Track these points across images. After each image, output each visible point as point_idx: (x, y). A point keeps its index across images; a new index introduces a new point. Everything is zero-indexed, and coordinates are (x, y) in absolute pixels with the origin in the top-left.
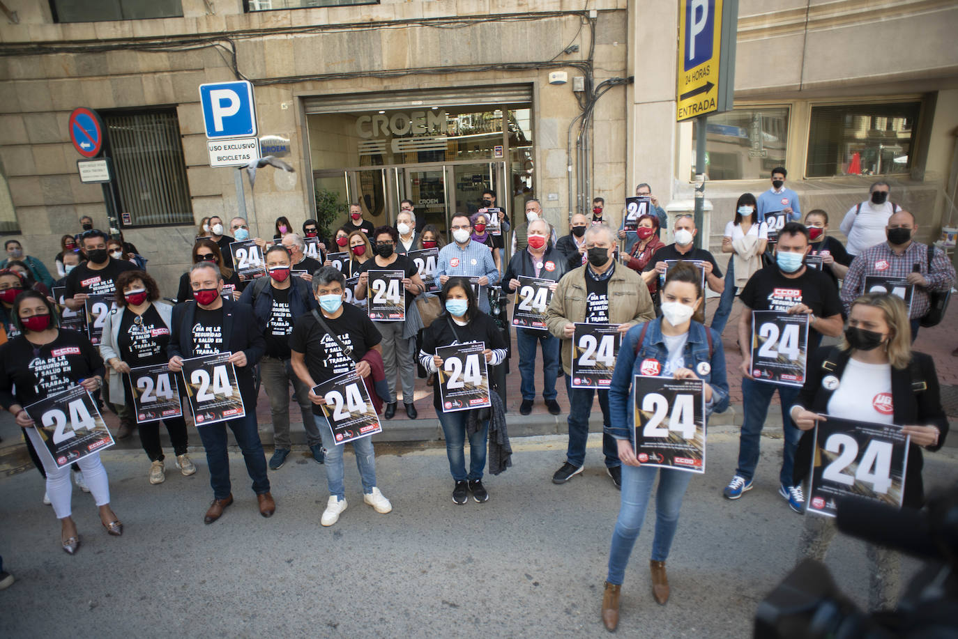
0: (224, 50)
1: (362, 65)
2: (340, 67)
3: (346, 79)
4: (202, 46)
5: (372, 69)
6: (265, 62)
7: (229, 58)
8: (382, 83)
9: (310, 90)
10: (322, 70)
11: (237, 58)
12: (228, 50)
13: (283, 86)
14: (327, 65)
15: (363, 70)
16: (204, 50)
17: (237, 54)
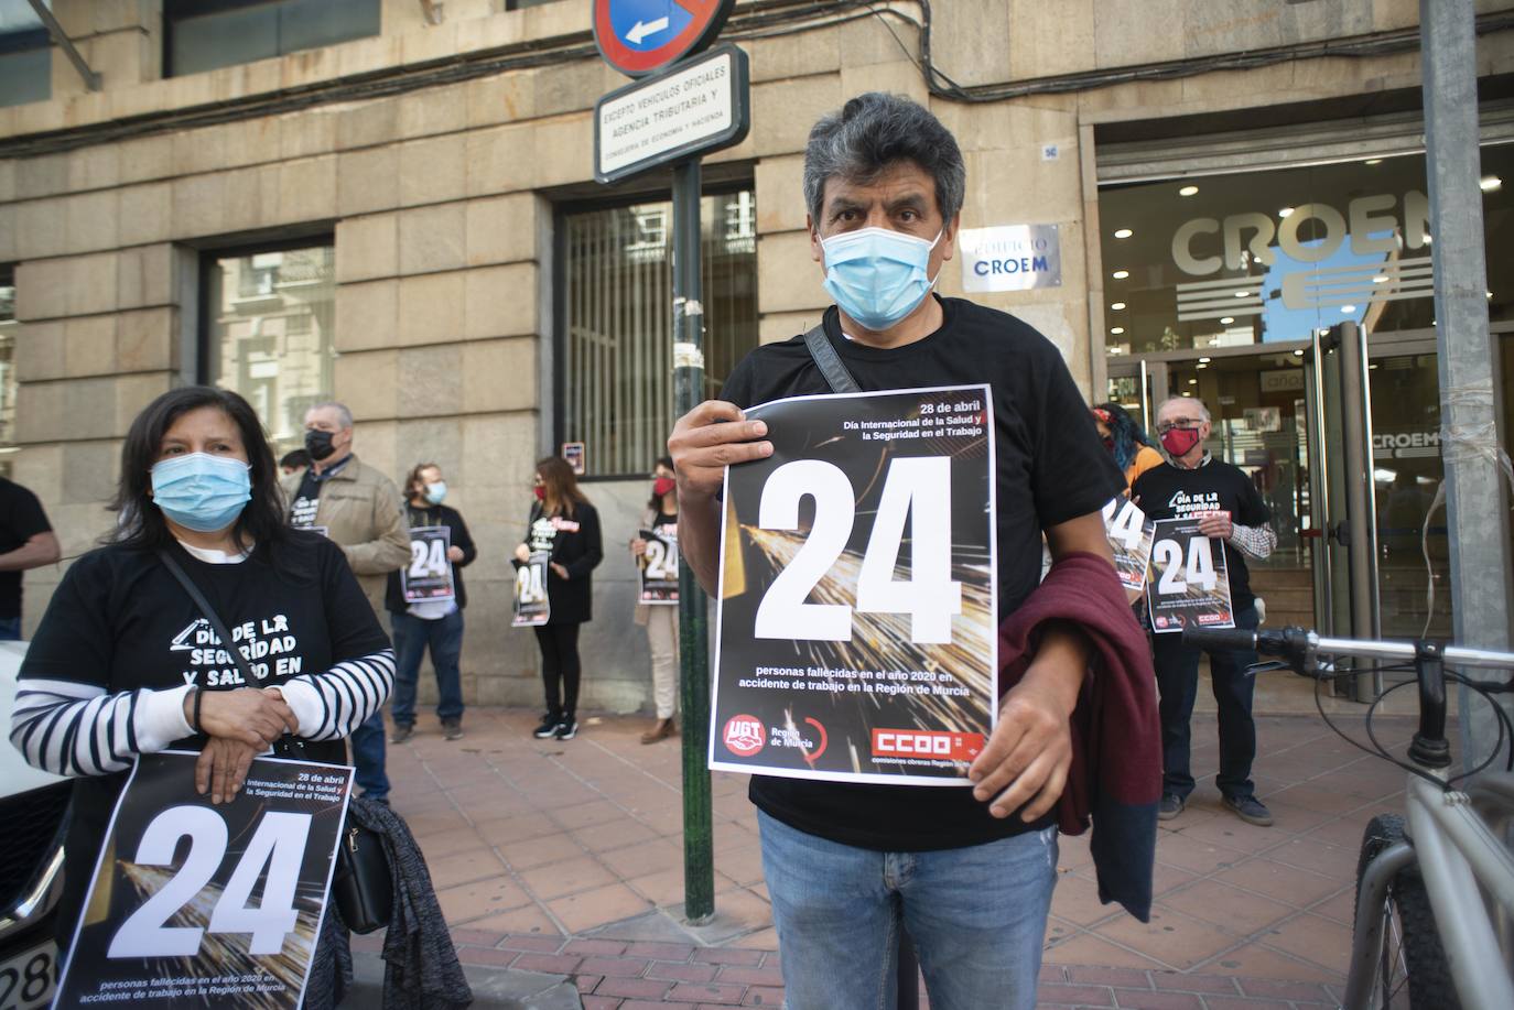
0: (898, 21)
1: (1301, 25)
2: (1230, 36)
3: (1246, 68)
4: (843, 17)
5: (1334, 33)
6: (1008, 40)
7: (910, 39)
8: (1356, 74)
9: (1128, 105)
10: (1176, 49)
11: (932, 37)
12: (909, 21)
13: (1049, 101)
14: (1192, 34)
15: (1303, 38)
16: (844, 28)
17: (932, 28)
